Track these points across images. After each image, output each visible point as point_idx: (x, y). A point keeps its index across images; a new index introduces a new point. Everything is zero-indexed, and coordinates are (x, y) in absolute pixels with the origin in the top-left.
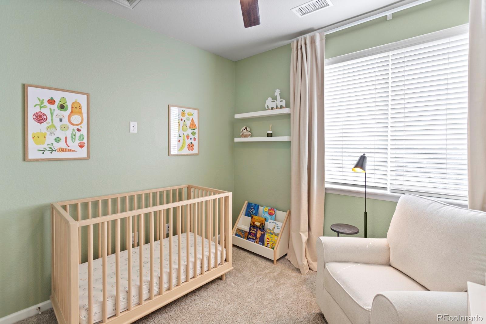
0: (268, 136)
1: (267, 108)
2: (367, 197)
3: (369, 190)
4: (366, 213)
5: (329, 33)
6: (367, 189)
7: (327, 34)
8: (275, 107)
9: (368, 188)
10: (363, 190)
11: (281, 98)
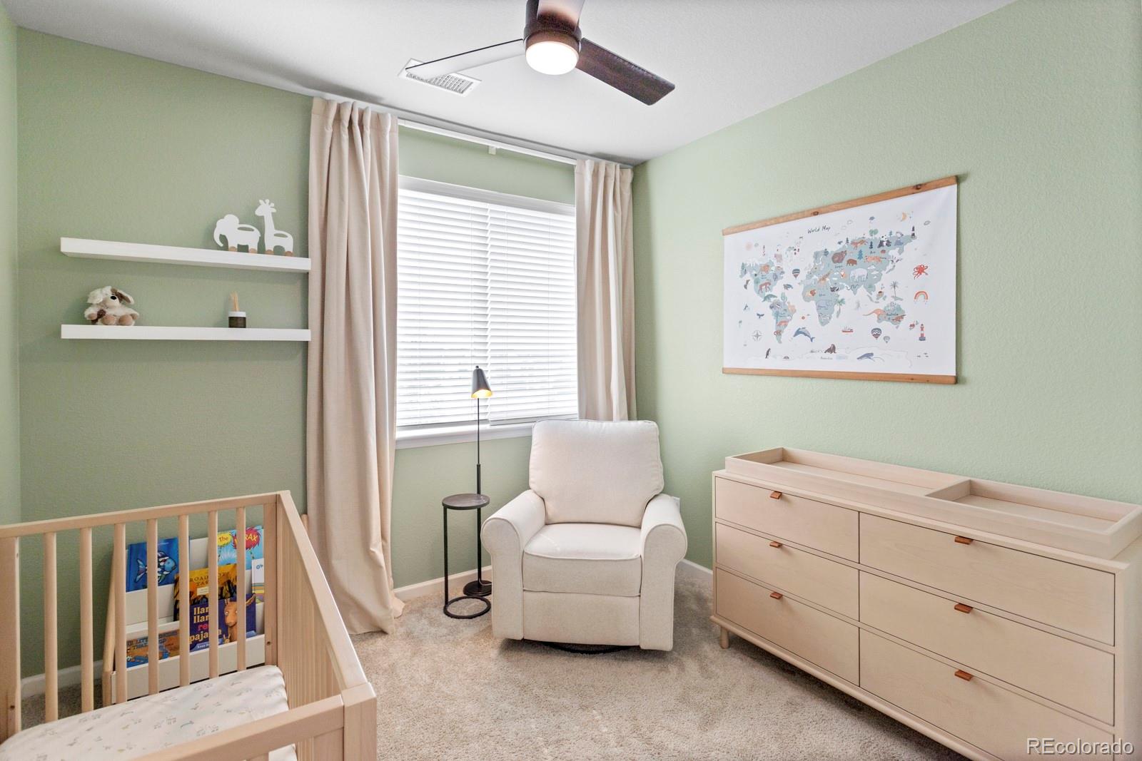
0: (230, 326)
1: (221, 245)
2: (480, 440)
3: (482, 427)
4: (479, 466)
5: (406, 126)
6: (480, 426)
7: (403, 125)
8: (253, 245)
9: (483, 423)
10: (474, 428)
11: (277, 228)
